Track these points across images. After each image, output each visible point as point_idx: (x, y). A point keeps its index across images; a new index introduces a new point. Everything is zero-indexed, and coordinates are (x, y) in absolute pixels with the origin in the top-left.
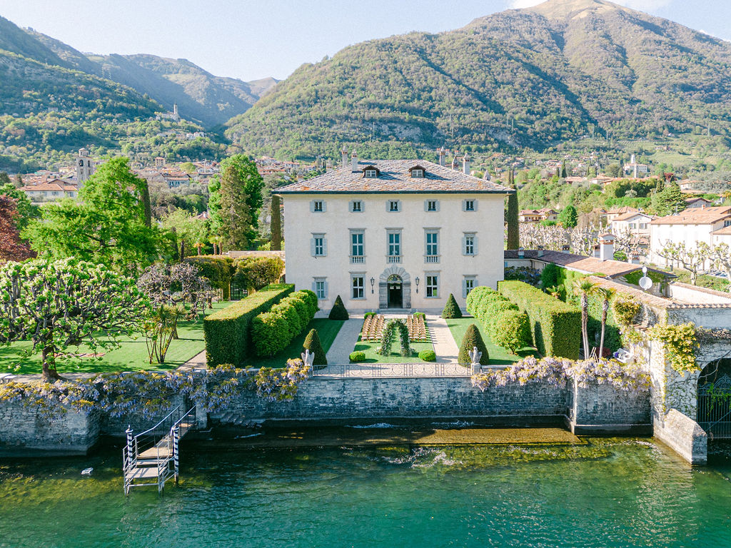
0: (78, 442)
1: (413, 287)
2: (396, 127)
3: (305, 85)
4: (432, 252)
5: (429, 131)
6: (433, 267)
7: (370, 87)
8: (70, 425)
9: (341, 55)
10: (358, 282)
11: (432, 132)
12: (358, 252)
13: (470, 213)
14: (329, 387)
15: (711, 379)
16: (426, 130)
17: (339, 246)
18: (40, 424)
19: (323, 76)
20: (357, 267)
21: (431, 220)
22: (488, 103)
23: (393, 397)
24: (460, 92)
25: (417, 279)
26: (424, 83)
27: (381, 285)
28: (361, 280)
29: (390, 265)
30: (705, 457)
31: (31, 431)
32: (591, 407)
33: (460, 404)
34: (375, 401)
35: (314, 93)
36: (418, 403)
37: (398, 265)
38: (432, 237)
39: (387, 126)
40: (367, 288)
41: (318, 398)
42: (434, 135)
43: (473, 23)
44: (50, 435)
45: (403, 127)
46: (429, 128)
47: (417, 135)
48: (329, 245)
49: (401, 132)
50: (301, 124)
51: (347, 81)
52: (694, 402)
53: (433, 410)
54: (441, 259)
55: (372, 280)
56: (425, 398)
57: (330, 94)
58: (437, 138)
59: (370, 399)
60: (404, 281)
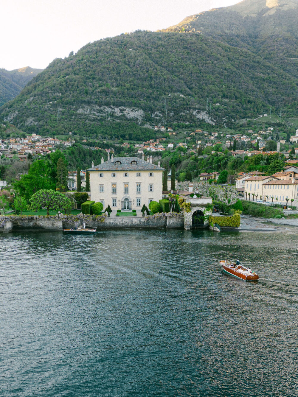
0: (61, 228)
1: (132, 203)
2: (125, 110)
3: (57, 76)
4: (139, 191)
5: (149, 112)
6: (139, 196)
7: (106, 77)
8: (59, 225)
9: (84, 51)
10: (114, 201)
11: (151, 113)
12: (114, 191)
13: (151, 177)
14: (112, 220)
15: (195, 215)
16: (147, 112)
17: (108, 189)
18: (53, 225)
19: (70, 69)
20: (114, 196)
21: (138, 180)
22: (193, 90)
23: (126, 222)
24: (172, 81)
25: (134, 200)
26: (146, 74)
27: (122, 202)
28: (115, 200)
29: (125, 195)
30: (189, 229)
31: (51, 226)
32: (171, 223)
33: (142, 224)
34: (122, 223)
35: (64, 83)
36: (132, 224)
37: (128, 195)
38: (139, 185)
39: (118, 109)
40: (117, 203)
41: (109, 223)
42: (153, 115)
43: (185, 20)
44: (55, 227)
45: (130, 110)
46: (149, 110)
47: (141, 116)
48: (105, 189)
49: (129, 114)
50: (56, 107)
51: (88, 73)
52: (191, 220)
53: (136, 225)
54: (142, 193)
55: (119, 200)
56: (134, 223)
57: (76, 83)
58: (155, 118)
59: (121, 223)
60: (130, 201)
